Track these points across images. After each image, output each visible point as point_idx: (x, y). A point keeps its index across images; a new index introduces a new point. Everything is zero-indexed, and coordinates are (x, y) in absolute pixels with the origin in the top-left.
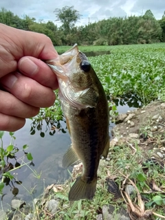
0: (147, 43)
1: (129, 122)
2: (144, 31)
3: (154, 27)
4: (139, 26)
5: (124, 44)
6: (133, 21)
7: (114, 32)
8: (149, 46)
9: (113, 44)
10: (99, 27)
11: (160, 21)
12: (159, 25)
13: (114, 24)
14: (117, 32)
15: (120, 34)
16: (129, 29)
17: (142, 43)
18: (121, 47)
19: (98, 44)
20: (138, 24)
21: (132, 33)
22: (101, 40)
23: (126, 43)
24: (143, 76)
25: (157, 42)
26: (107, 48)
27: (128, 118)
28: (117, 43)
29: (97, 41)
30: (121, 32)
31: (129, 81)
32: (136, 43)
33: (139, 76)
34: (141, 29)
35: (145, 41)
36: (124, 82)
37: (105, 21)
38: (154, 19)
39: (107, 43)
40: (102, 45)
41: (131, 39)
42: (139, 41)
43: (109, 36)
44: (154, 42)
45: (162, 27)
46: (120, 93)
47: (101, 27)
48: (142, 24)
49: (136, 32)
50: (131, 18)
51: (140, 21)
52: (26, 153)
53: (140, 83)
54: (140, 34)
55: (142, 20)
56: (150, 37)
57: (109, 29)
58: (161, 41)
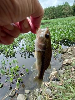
0: (67, 17)
1: (69, 52)
2: (65, 11)
3: (70, 9)
4: (63, 10)
5: (56, 18)
6: (60, 7)
7: (52, 13)
8: (68, 18)
9: (52, 19)
10: (44, 11)
11: (72, 7)
12: (72, 8)
13: (51, 10)
14: (53, 13)
15: (54, 14)
16: (58, 11)
17: (65, 17)
18: (55, 19)
19: (45, 19)
20: (62, 9)
21: (59, 13)
22: (46, 17)
23: (57, 18)
24: (70, 31)
25: (71, 16)
26: (49, 20)
27: (68, 50)
28: (53, 18)
29: (44, 18)
30: (55, 13)
31: (63, 34)
32: (62, 17)
33: (69, 32)
34: (64, 11)
35: (66, 16)
36: (61, 35)
37: (47, 8)
38: (69, 6)
39: (49, 19)
40: (46, 19)
41: (59, 15)
42: (63, 16)
43: (49, 15)
44: (70, 16)
45: (73, 9)
46: (60, 40)
47: (45, 12)
48: (64, 9)
49: (61, 12)
50: (58, 6)
51: (63, 7)
52: (24, 69)
53: (69, 35)
54: (63, 13)
55: (64, 7)
56: (68, 14)
57: (49, 12)
58: (73, 16)
